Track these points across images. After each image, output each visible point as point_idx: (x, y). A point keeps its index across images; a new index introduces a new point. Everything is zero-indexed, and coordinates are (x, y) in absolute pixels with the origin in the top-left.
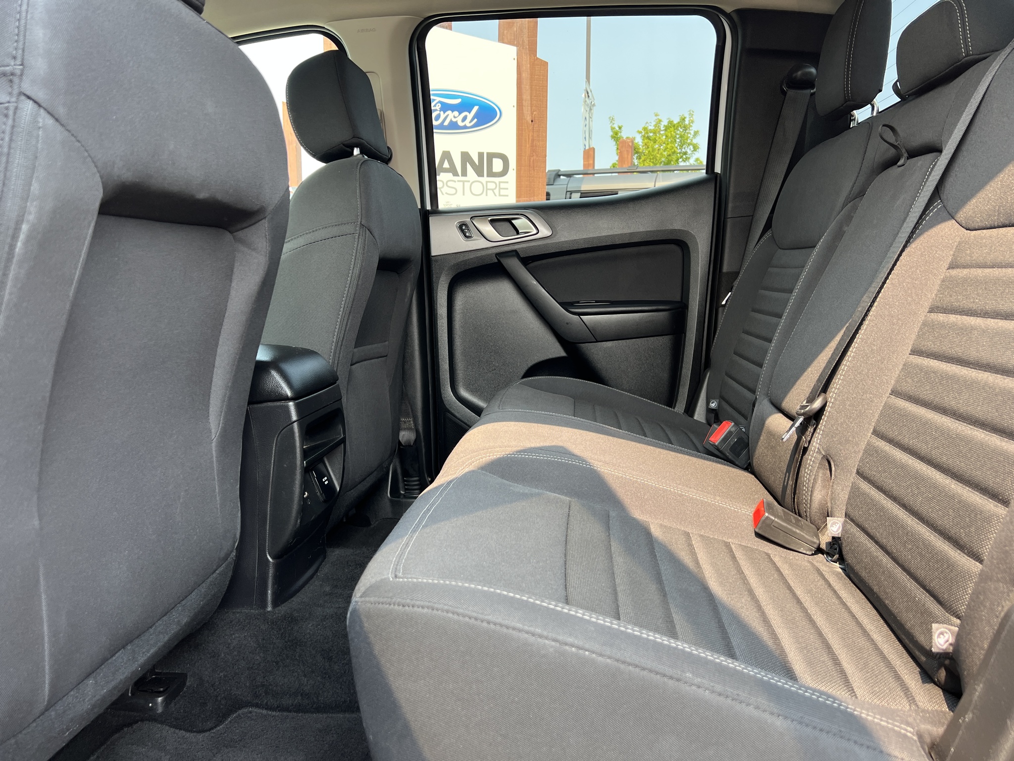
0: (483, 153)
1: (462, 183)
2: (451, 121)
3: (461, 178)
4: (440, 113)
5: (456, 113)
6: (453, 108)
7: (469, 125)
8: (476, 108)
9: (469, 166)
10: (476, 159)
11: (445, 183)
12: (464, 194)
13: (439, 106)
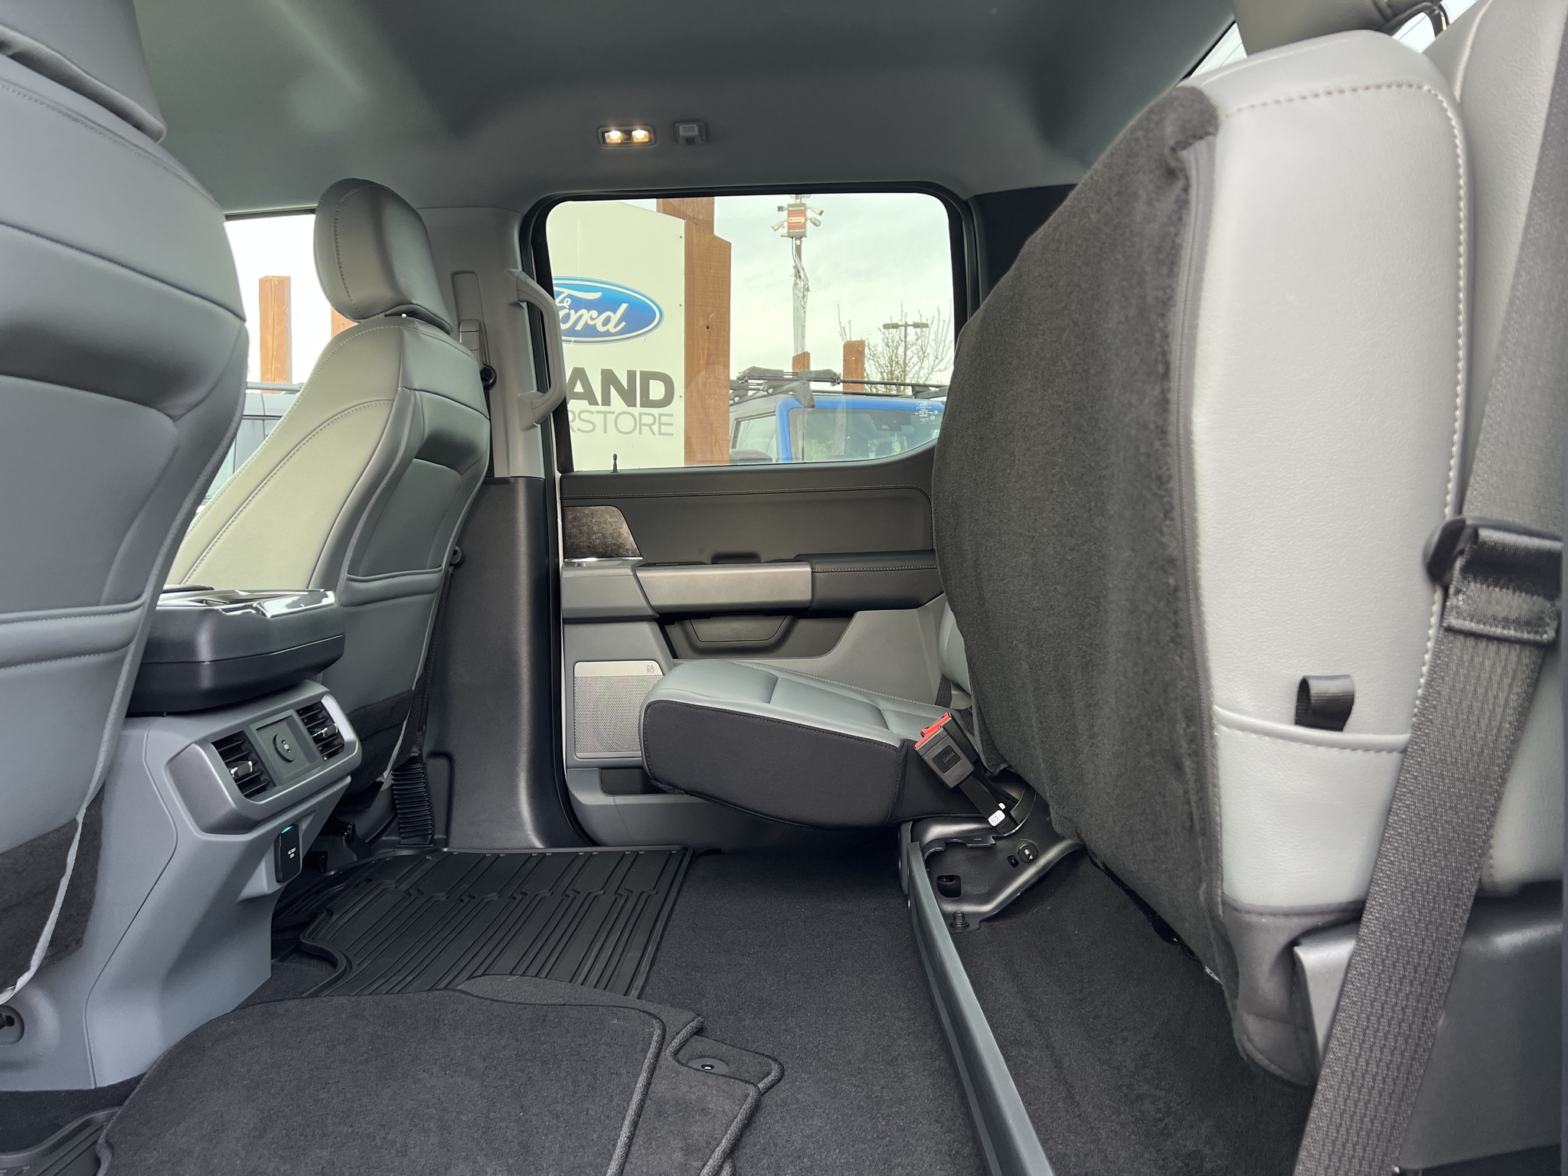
0: (634, 372)
1: (603, 415)
2: (587, 323)
3: (601, 408)
4: (569, 313)
5: (594, 313)
6: (589, 305)
7: (613, 330)
8: (624, 306)
9: (613, 390)
10: (624, 382)
11: (577, 414)
12: (605, 431)
13: (567, 302)
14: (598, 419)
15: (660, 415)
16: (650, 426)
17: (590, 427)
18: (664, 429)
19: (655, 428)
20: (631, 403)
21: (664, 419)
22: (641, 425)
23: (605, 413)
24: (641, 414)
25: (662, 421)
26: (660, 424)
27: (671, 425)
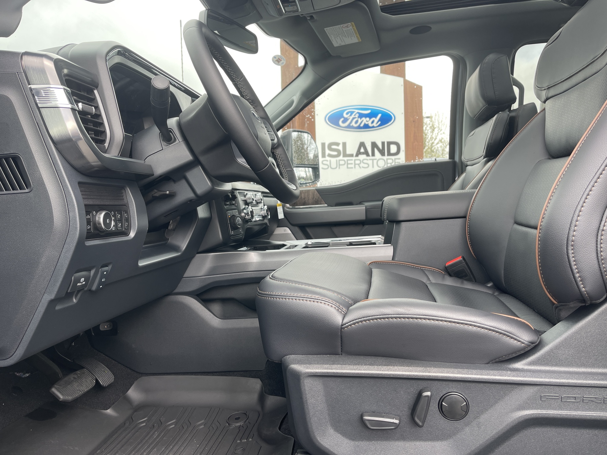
1: (371, 161)
2: (365, 124)
3: (371, 157)
4: (358, 119)
5: (368, 119)
6: (366, 116)
7: (375, 125)
8: (380, 115)
9: (376, 150)
10: (380, 146)
11: (362, 161)
13: (357, 115)
14: (370, 162)
15: (395, 159)
17: (366, 166)
20: (383, 155)
21: (397, 161)
22: (388, 164)
23: (373, 160)
24: (387, 159)
26: (395, 163)
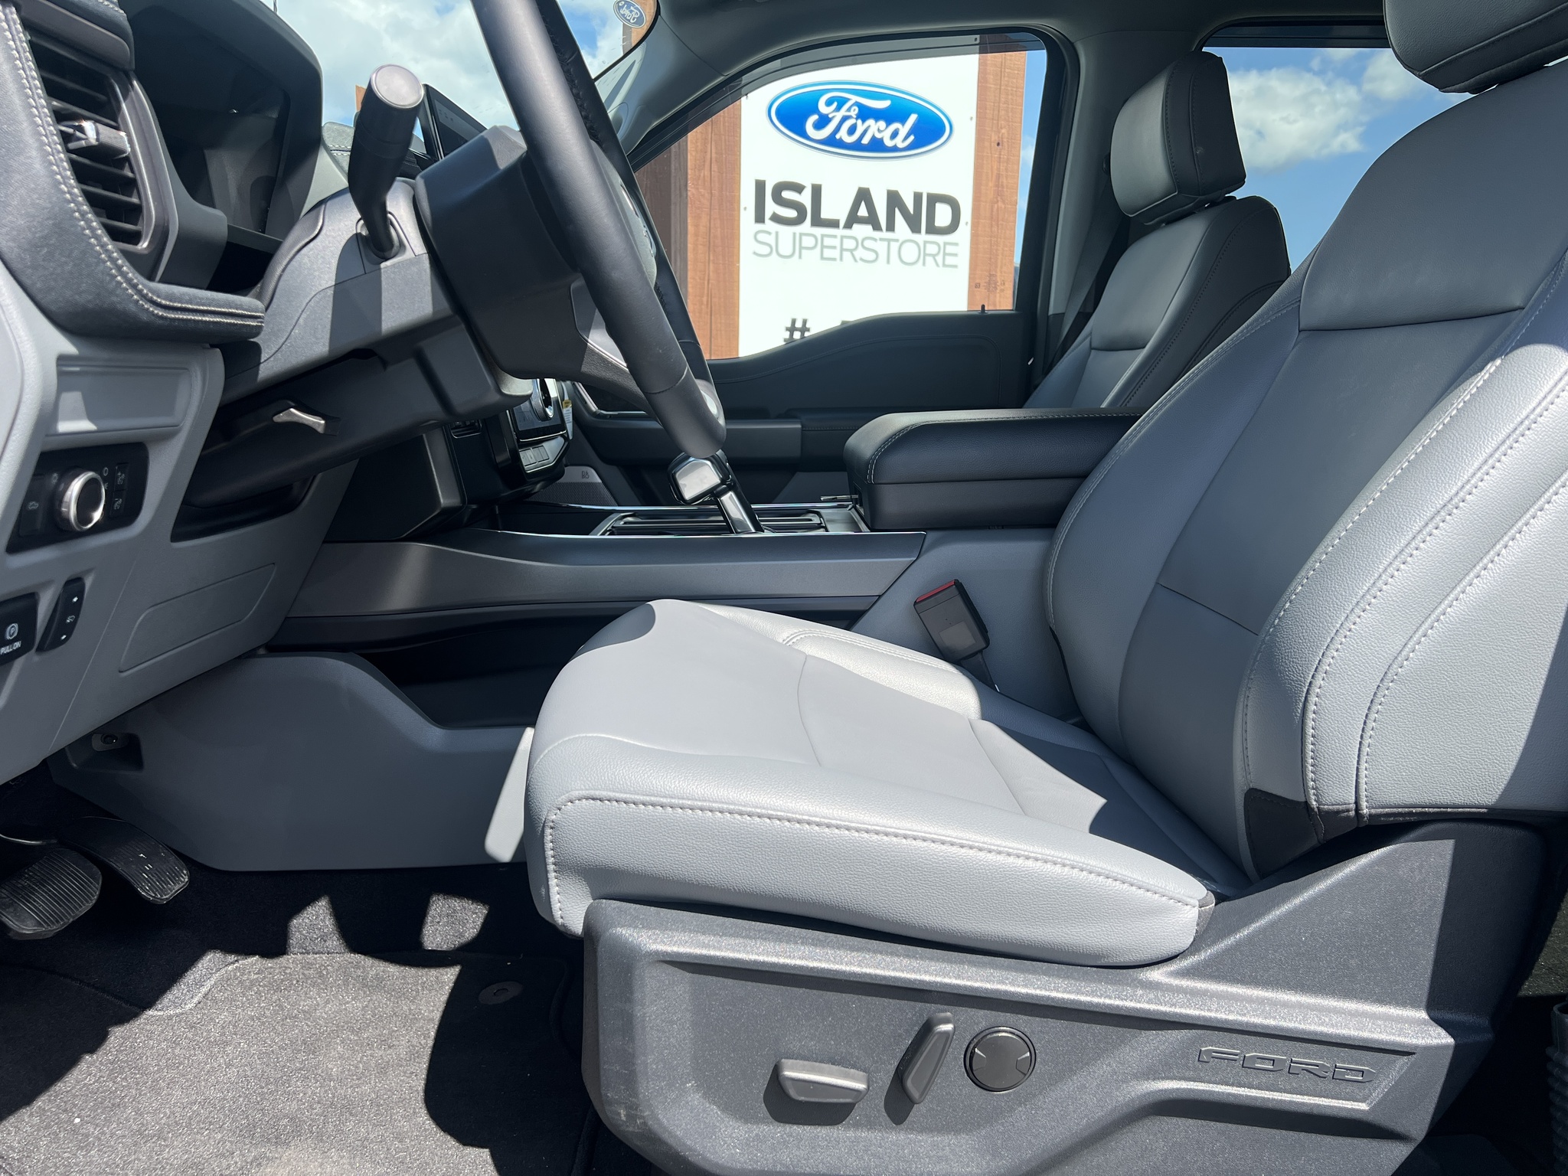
0: (921, 195)
1: (886, 243)
2: (874, 138)
3: (885, 234)
4: (856, 123)
5: (882, 124)
6: (877, 115)
7: (901, 145)
8: (913, 118)
9: (898, 215)
10: (910, 205)
11: (860, 242)
12: (888, 262)
13: (854, 110)
14: (882, 247)
15: (945, 244)
16: (934, 256)
17: (872, 256)
18: (949, 260)
19: (939, 259)
20: (915, 227)
21: (950, 249)
22: (925, 255)
23: (889, 241)
25: (947, 251)
26: (945, 254)
27: (956, 255)
